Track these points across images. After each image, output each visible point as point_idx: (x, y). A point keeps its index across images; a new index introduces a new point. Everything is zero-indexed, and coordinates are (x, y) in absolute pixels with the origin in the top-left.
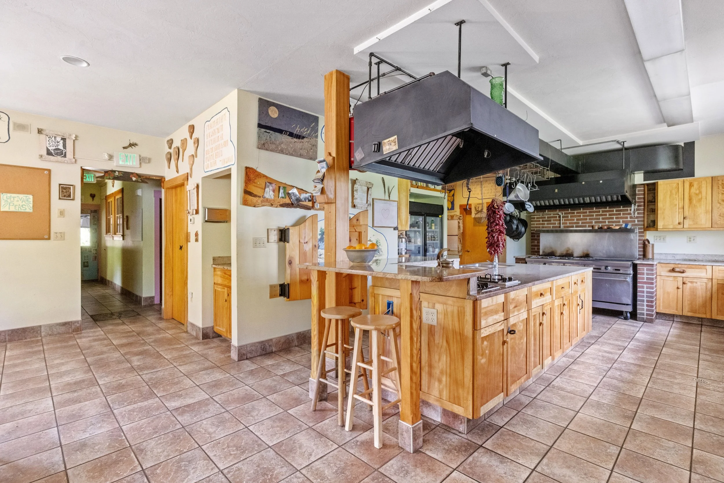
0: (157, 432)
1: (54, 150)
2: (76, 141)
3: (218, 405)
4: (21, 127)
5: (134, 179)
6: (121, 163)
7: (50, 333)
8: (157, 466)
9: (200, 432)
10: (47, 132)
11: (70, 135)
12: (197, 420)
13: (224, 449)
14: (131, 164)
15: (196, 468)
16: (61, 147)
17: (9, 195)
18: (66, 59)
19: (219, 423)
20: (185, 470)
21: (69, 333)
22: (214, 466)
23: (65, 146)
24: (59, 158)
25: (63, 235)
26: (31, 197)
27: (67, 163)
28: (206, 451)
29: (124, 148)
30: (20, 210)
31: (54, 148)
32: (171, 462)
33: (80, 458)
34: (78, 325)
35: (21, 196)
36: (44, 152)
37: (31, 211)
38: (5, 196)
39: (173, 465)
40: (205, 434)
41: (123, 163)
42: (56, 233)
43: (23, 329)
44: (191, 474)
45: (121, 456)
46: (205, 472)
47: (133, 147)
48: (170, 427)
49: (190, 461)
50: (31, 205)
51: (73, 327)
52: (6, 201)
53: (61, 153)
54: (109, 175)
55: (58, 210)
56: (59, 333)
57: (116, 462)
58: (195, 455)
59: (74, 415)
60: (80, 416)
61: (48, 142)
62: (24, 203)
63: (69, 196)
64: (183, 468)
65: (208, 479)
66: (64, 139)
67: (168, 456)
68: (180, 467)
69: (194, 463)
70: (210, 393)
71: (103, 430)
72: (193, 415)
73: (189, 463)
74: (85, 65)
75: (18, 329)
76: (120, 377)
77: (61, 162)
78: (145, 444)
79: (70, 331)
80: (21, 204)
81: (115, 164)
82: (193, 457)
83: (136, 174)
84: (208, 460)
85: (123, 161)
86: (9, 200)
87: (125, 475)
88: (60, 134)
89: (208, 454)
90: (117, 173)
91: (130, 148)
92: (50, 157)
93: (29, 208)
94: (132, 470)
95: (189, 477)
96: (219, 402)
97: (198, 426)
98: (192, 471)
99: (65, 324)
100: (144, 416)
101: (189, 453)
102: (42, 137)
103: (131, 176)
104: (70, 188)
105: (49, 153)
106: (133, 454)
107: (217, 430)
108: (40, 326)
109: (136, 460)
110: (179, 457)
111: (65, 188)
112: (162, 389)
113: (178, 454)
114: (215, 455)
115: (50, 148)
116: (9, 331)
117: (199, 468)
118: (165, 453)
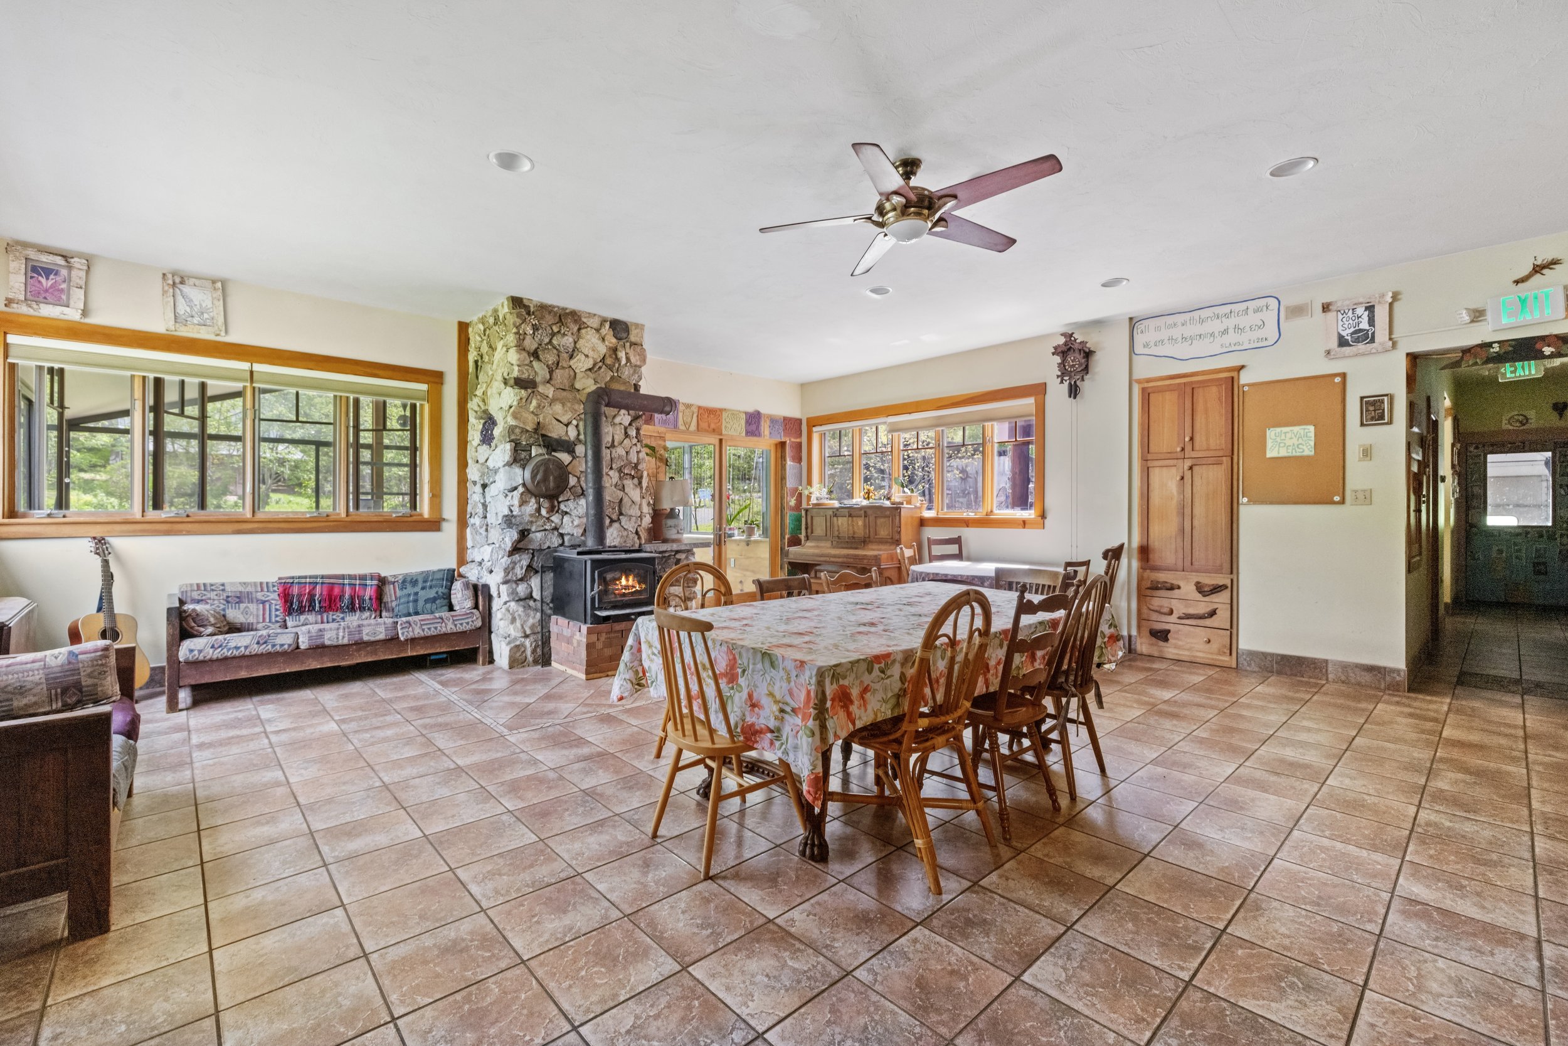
0: (1319, 905)
1: (1352, 334)
2: (1396, 305)
3: (1535, 964)
4: (1298, 311)
5: (1547, 350)
6: (1505, 321)
7: (1343, 678)
8: (1249, 945)
9: (1404, 968)
10: (1339, 304)
11: (1383, 296)
12: (1429, 949)
13: (1411, 1036)
14: (1537, 315)
15: (1305, 1005)
16: (1365, 325)
17: (1278, 430)
18: (1277, 172)
19: (1476, 992)
20: (1282, 991)
21: (1378, 689)
22: (1345, 1037)
23: (1371, 322)
24: (1361, 347)
25: (1368, 496)
26: (1312, 428)
27: (1378, 353)
28: (1364, 1004)
29: (1517, 282)
30: (1294, 454)
31: (1352, 330)
32: (1278, 959)
33: (1175, 854)
34: (1398, 678)
35: (1296, 429)
36: (1334, 343)
37: (1312, 453)
38: (1273, 433)
39: (1273, 966)
40: (1410, 979)
41: (1513, 320)
42: (1356, 491)
43: (1299, 658)
44: (1284, 1003)
45: (1221, 892)
46: (1310, 1026)
47: (1545, 271)
48: (1355, 914)
49: (1310, 987)
50: (1312, 443)
51: (1388, 678)
52: (1275, 441)
53: (1365, 337)
54: (1475, 357)
55: (1360, 446)
56: (1359, 684)
57: (1204, 893)
58: (1334, 990)
59: (1236, 802)
60: (1242, 808)
61: (1340, 323)
62: (1300, 441)
63: (1382, 417)
64: (1283, 984)
65: (1300, 1038)
66: (1370, 309)
67: (1285, 948)
68: (1280, 978)
69: (1311, 997)
70: (1549, 931)
71: (1247, 845)
72: (1434, 934)
73: (1304, 989)
74: (1311, 164)
75: (1291, 656)
76: (1376, 790)
77: (1363, 355)
78: (1275, 904)
79: (1383, 686)
80: (1296, 443)
81: (1490, 328)
82: (1325, 987)
83: (1556, 336)
84: (1346, 1017)
85: (1510, 315)
86: (1278, 439)
87: (1195, 915)
88: (1361, 300)
89: (1362, 1011)
90: (1496, 348)
91: (1538, 275)
92: (1344, 349)
93: (1308, 450)
94: (1211, 918)
95: (1273, 1004)
96: (1547, 962)
97: (1416, 957)
98: (1290, 1002)
99: (1371, 669)
100: (1332, 870)
101: (1327, 977)
102: (1331, 315)
103: (1538, 346)
104: (1382, 401)
105: (1343, 342)
106: (1238, 903)
107: (1451, 997)
108: (1326, 661)
109: (1232, 912)
110: (1300, 965)
111: (1374, 403)
112: (1432, 852)
113: (1307, 962)
114: (1373, 1026)
115: (1344, 333)
116: (1278, 655)
117: (1311, 1011)
118: (1287, 942)
